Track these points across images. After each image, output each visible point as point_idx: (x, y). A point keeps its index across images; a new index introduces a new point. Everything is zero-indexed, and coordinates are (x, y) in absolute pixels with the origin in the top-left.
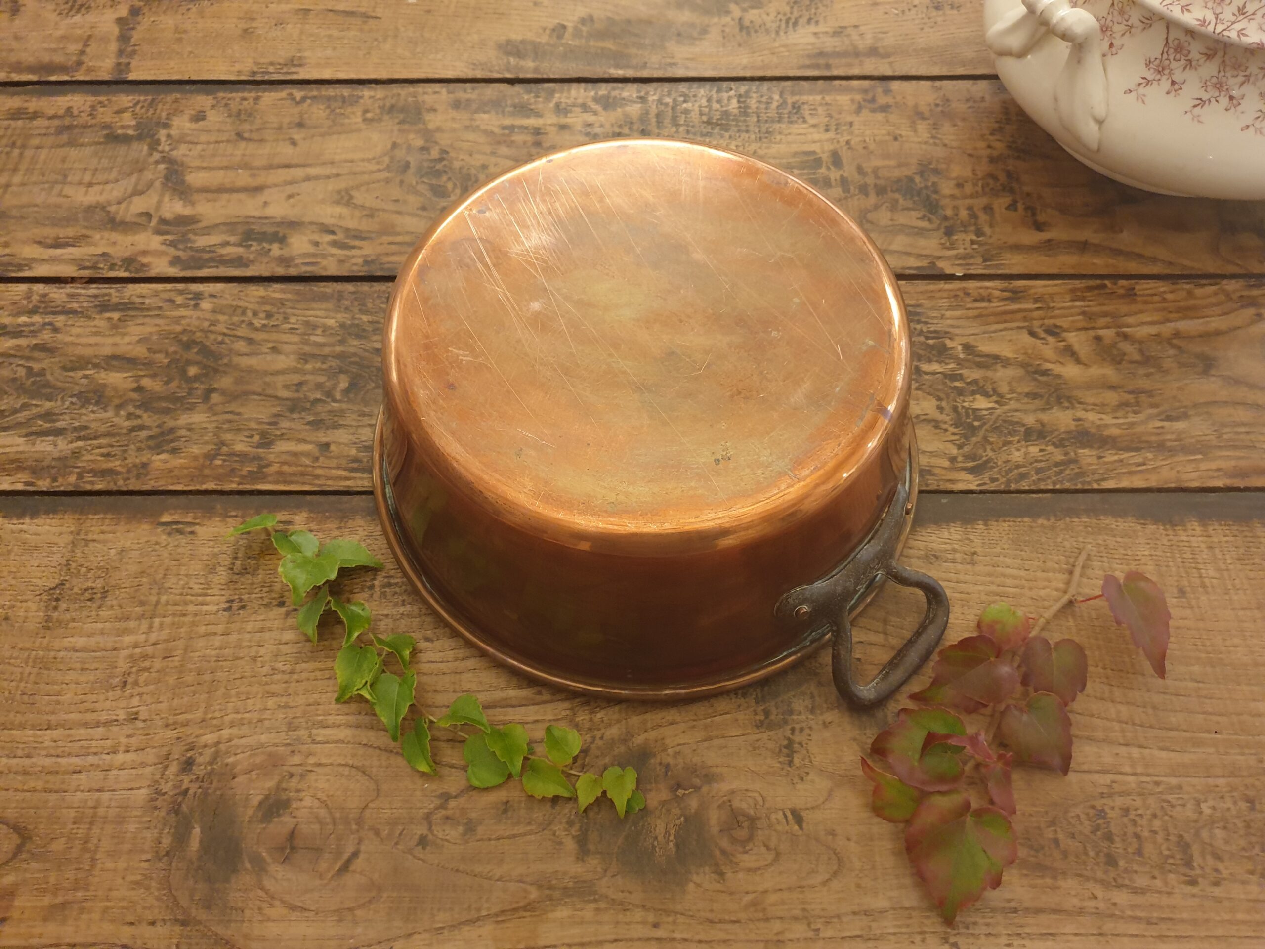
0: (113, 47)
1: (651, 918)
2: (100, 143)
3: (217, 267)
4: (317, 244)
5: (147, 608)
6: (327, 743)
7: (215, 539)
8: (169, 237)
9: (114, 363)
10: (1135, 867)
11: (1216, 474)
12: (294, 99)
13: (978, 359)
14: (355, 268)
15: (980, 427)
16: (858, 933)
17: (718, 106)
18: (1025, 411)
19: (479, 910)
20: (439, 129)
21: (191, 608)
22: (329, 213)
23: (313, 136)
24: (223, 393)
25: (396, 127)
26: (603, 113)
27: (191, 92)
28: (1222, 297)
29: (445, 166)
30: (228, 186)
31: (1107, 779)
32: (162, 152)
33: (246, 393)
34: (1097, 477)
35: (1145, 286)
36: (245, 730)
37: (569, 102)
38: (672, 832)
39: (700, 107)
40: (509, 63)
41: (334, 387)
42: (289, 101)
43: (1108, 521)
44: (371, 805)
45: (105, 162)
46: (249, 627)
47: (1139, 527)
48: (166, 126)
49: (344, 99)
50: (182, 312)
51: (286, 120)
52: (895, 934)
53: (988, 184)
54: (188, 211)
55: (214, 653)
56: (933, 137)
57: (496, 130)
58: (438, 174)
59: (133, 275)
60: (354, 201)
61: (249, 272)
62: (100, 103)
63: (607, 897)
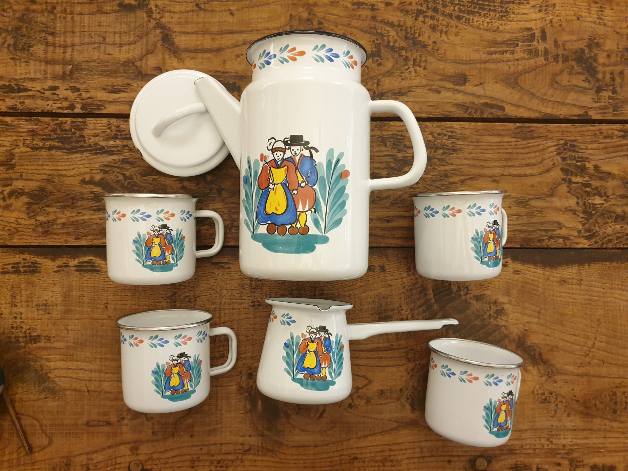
2: (118, 11)
10: (623, 414)
13: (600, 175)
15: (595, 214)
18: (618, 206)
19: (374, 431)
20: (315, 4)
23: (242, 8)
24: (228, 191)
30: (200, 47)
31: (620, 380)
32: (155, 19)
45: (124, 27)
53: (624, 55)
55: (251, 327)
56: (599, 18)
57: (349, 5)
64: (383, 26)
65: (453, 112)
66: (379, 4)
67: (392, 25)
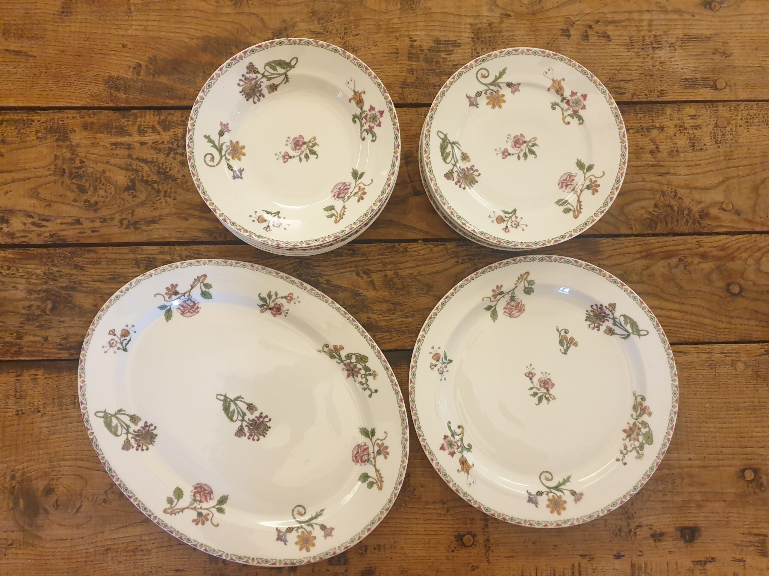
64: (138, 163)
65: (200, 237)
66: (135, 143)
67: (145, 161)
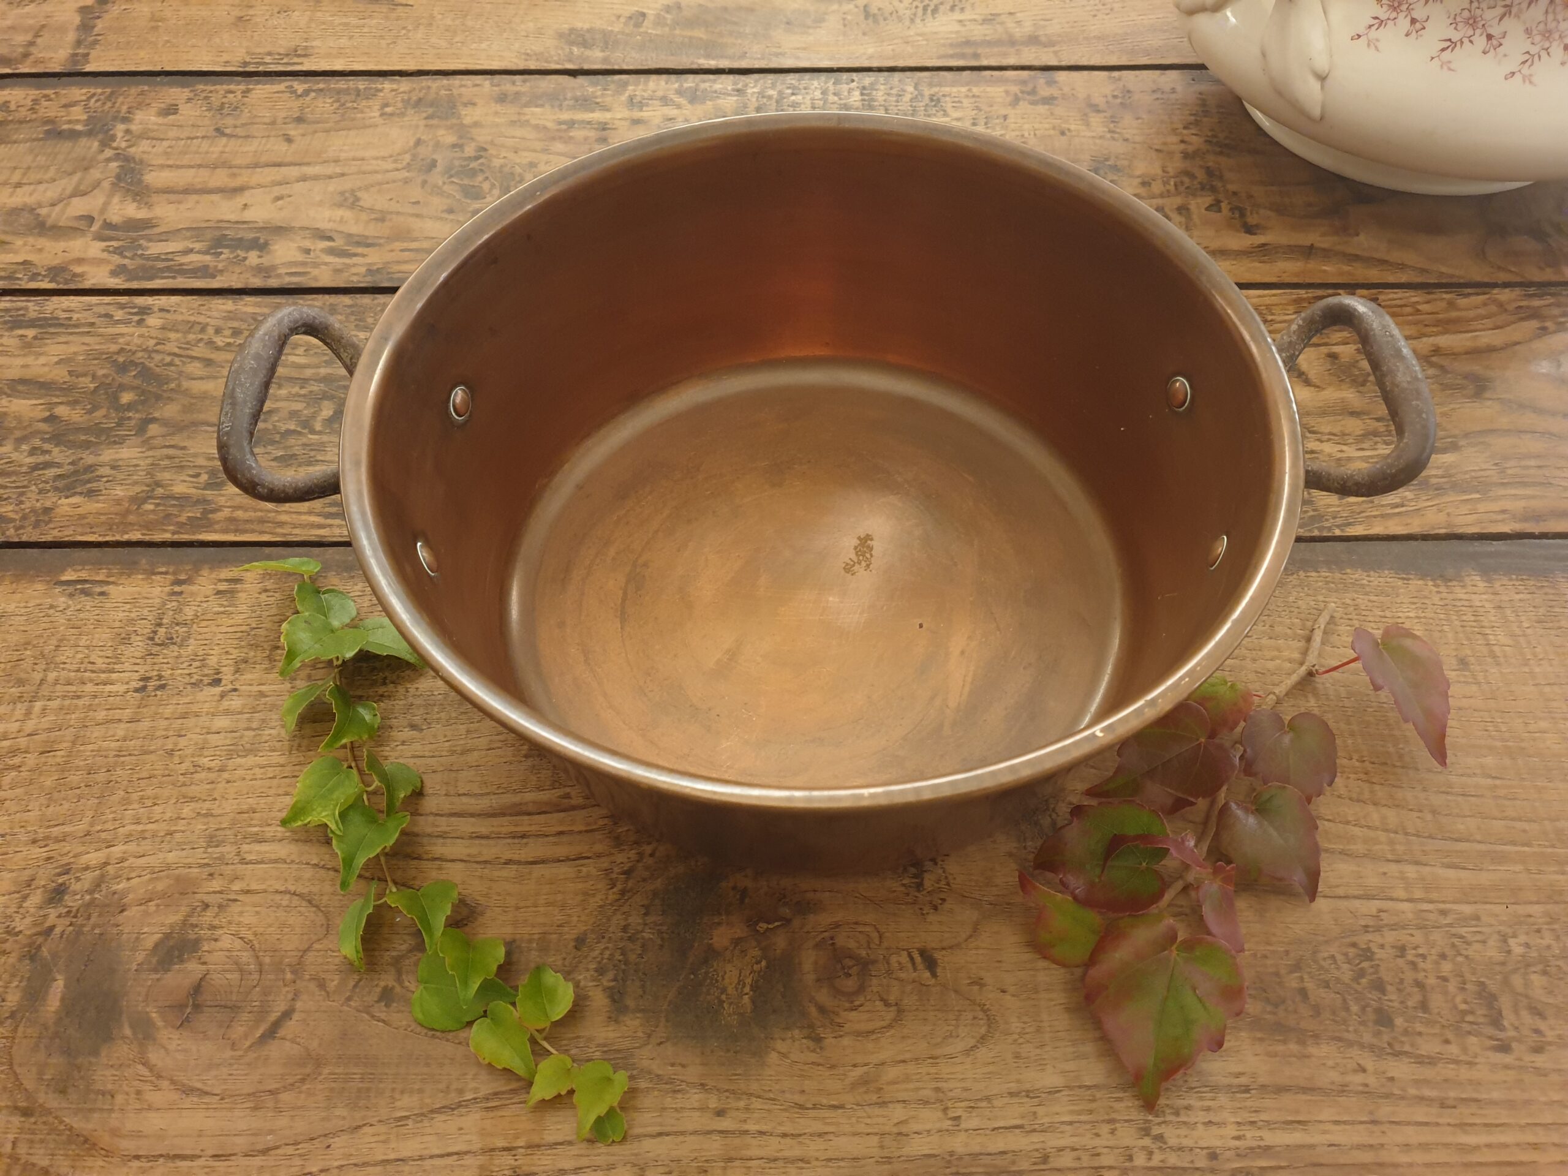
0: (71, 36)
1: (713, 1103)
2: (39, 140)
3: (174, 278)
4: (308, 251)
5: (27, 688)
6: (262, 862)
7: (134, 601)
8: (115, 244)
9: (20, 388)
10: (1419, 1027)
11: (1500, 517)
12: (295, 92)
14: (355, 279)
16: (1018, 1122)
17: (836, 98)
19: (461, 1092)
20: (476, 124)
21: (89, 688)
22: (325, 217)
23: (315, 132)
24: (165, 423)
25: (422, 123)
26: (689, 106)
27: (163, 84)
28: (1493, 308)
29: (482, 164)
30: (199, 186)
31: (1373, 906)
32: (116, 149)
33: (195, 424)
34: (1339, 521)
35: (1391, 296)
36: (146, 846)
37: (646, 95)
38: (749, 981)
39: (813, 99)
40: (572, 53)
41: (314, 417)
42: (288, 95)
43: (1357, 575)
44: (316, 946)
45: (42, 160)
46: (168, 711)
47: (1400, 583)
48: (125, 120)
49: (358, 93)
50: (122, 329)
51: (283, 114)
52: (1071, 1123)
53: (1182, 183)
54: (142, 214)
55: (113, 745)
56: (1110, 131)
57: (550, 125)
58: (473, 173)
59: (61, 286)
60: (361, 203)
61: (215, 284)
62: (45, 96)
63: (650, 1073)
